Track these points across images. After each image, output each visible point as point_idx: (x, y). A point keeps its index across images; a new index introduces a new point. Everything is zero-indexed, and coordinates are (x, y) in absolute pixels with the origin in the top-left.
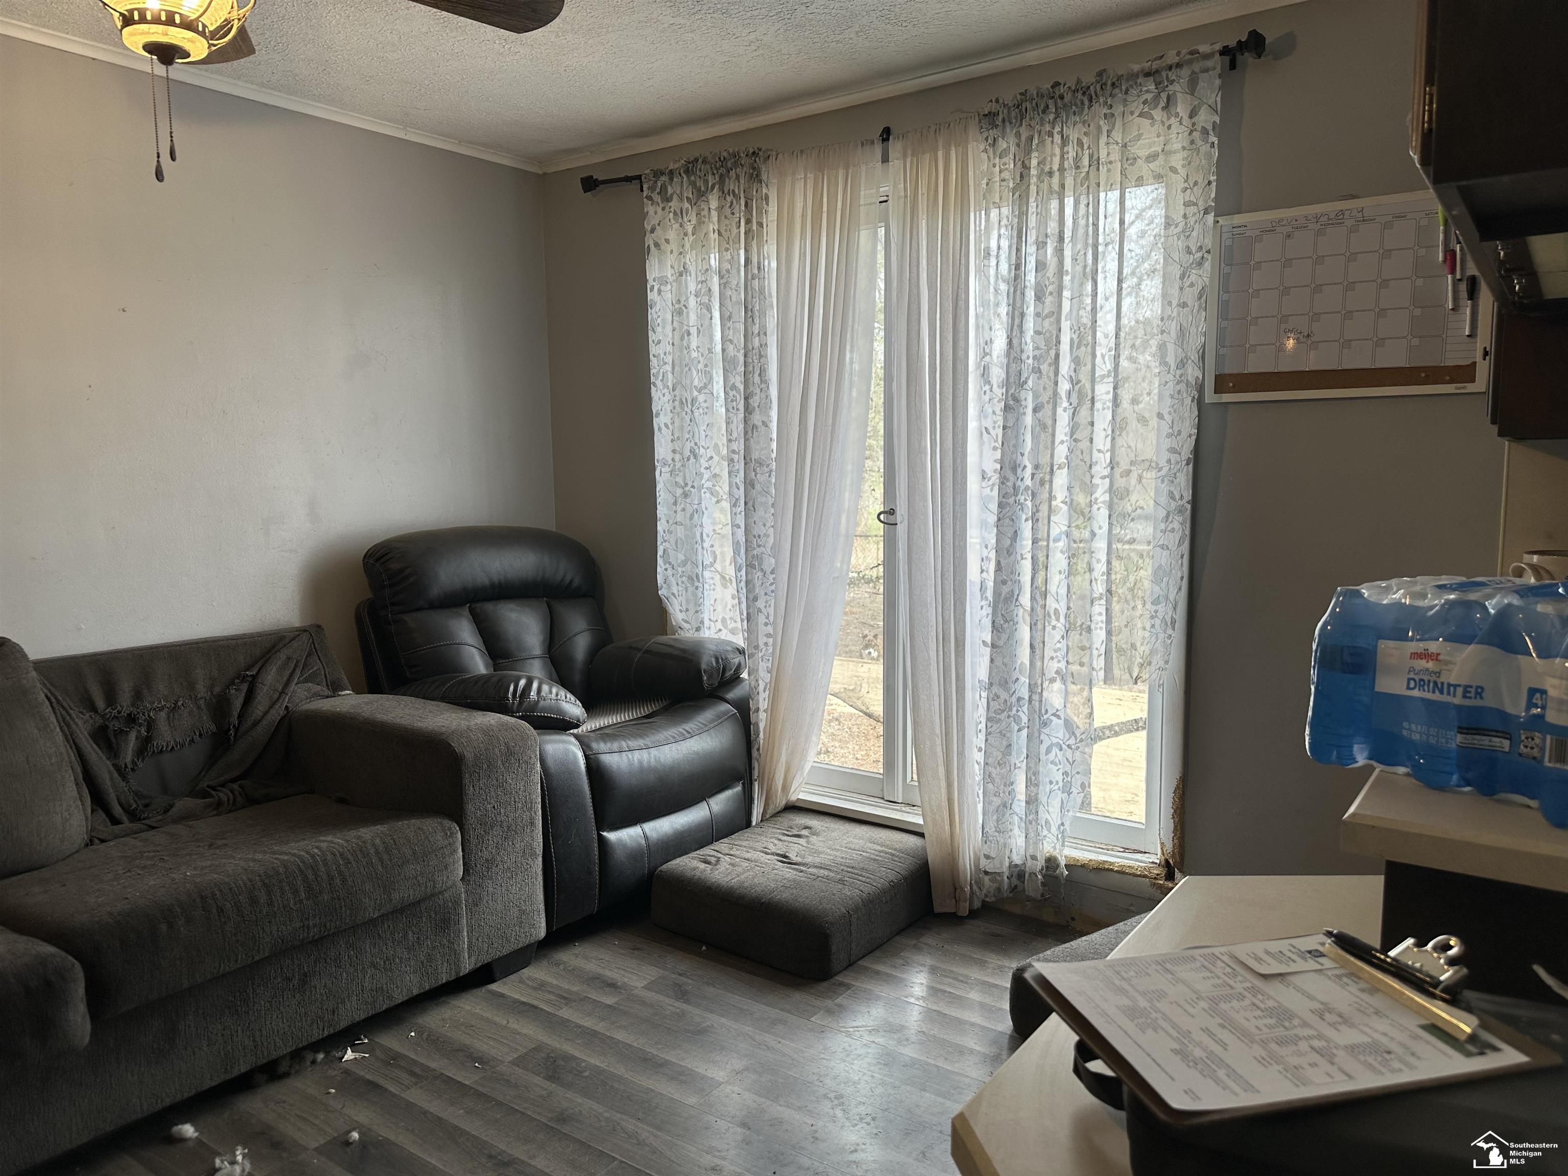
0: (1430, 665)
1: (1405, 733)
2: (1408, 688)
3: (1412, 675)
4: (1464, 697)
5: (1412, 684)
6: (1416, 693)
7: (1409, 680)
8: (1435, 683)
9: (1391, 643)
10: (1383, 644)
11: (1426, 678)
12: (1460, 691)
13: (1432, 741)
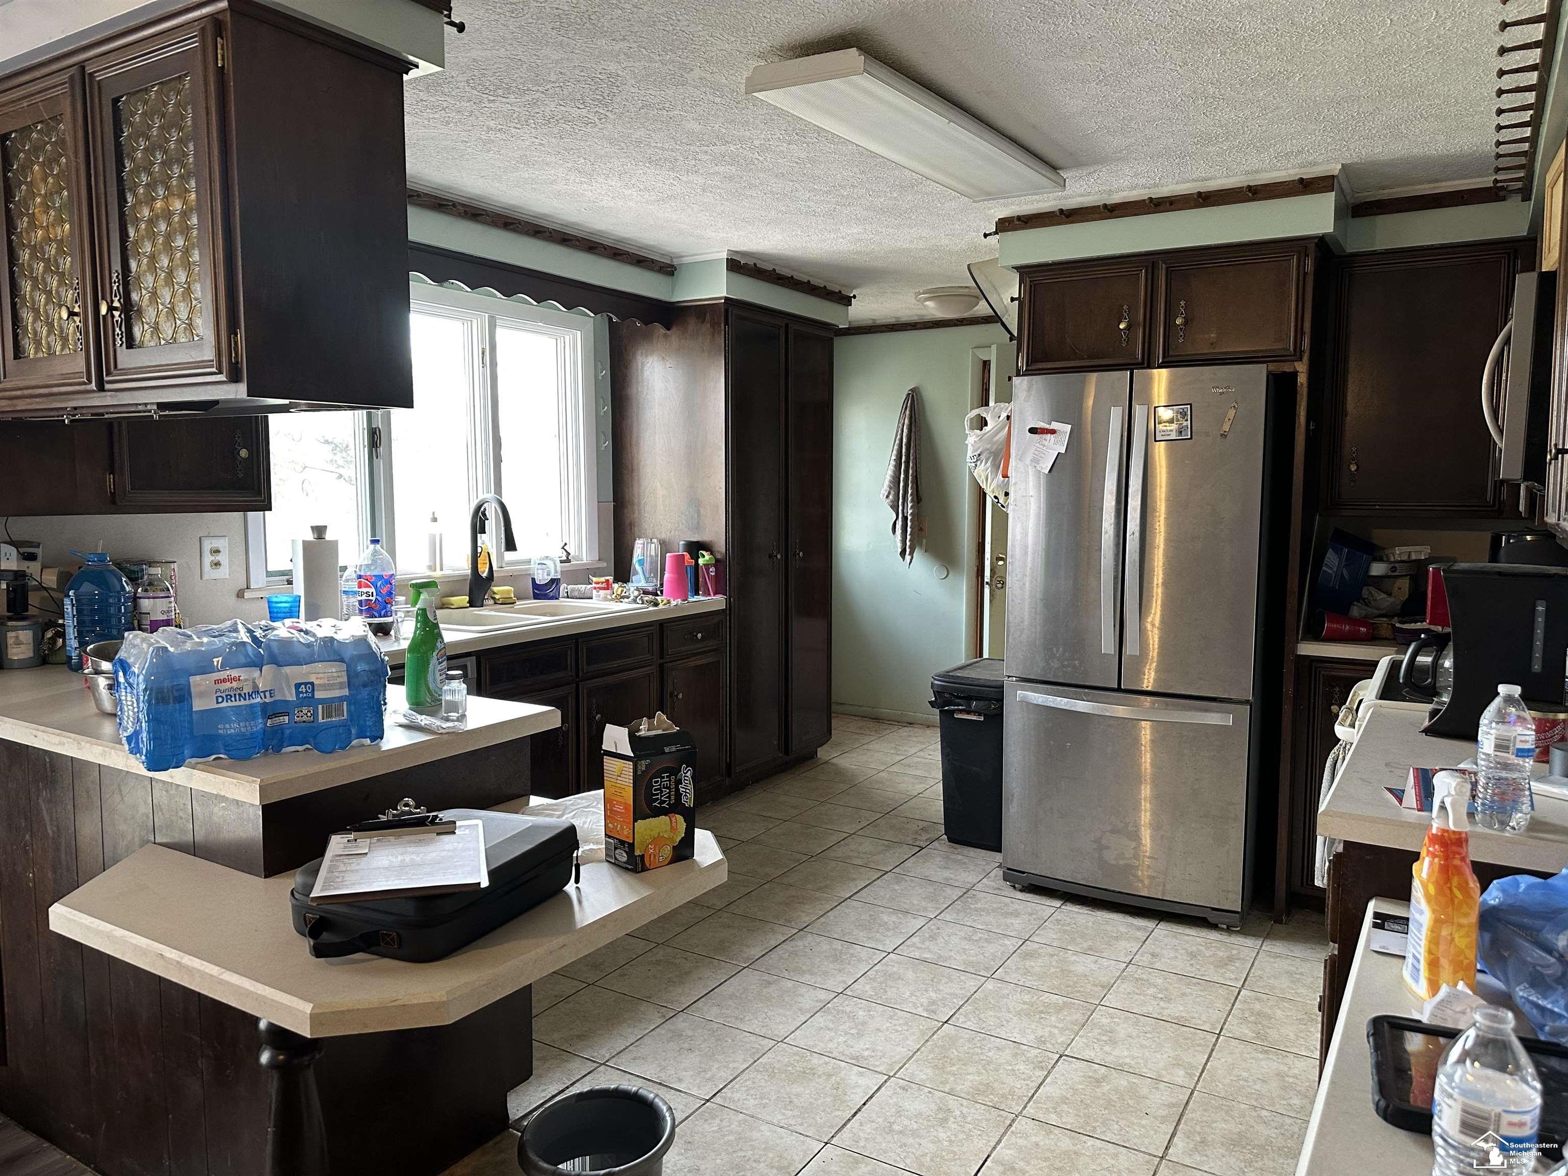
0: (235, 684)
1: (221, 732)
2: (218, 703)
3: (219, 694)
4: (271, 697)
5: (220, 700)
6: (224, 704)
7: (217, 698)
8: (240, 695)
9: (198, 678)
10: (192, 679)
11: (232, 693)
12: (268, 694)
13: (243, 730)
